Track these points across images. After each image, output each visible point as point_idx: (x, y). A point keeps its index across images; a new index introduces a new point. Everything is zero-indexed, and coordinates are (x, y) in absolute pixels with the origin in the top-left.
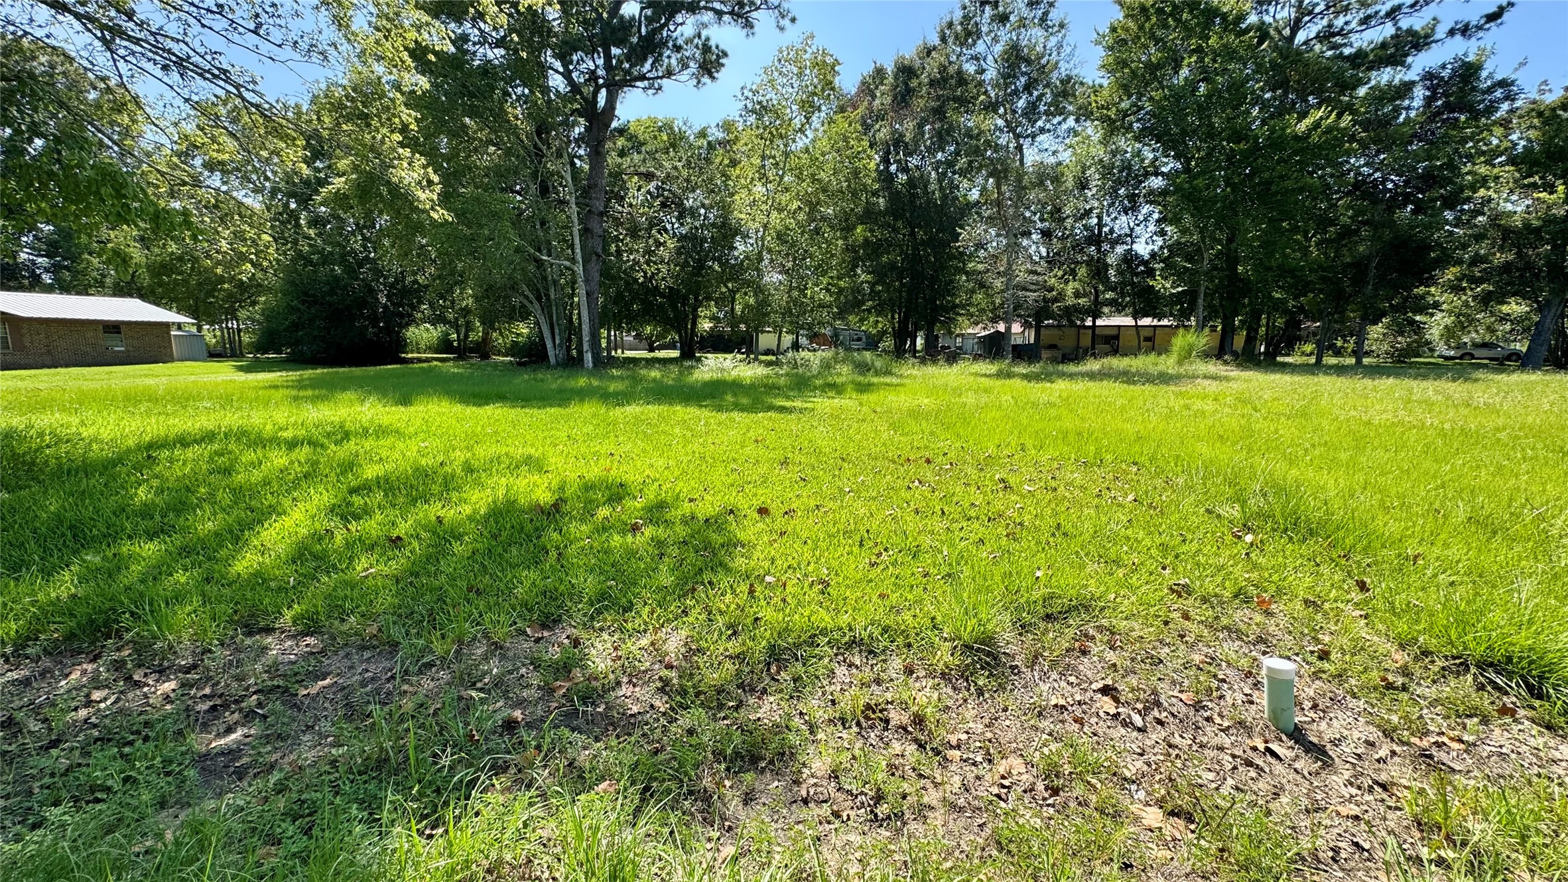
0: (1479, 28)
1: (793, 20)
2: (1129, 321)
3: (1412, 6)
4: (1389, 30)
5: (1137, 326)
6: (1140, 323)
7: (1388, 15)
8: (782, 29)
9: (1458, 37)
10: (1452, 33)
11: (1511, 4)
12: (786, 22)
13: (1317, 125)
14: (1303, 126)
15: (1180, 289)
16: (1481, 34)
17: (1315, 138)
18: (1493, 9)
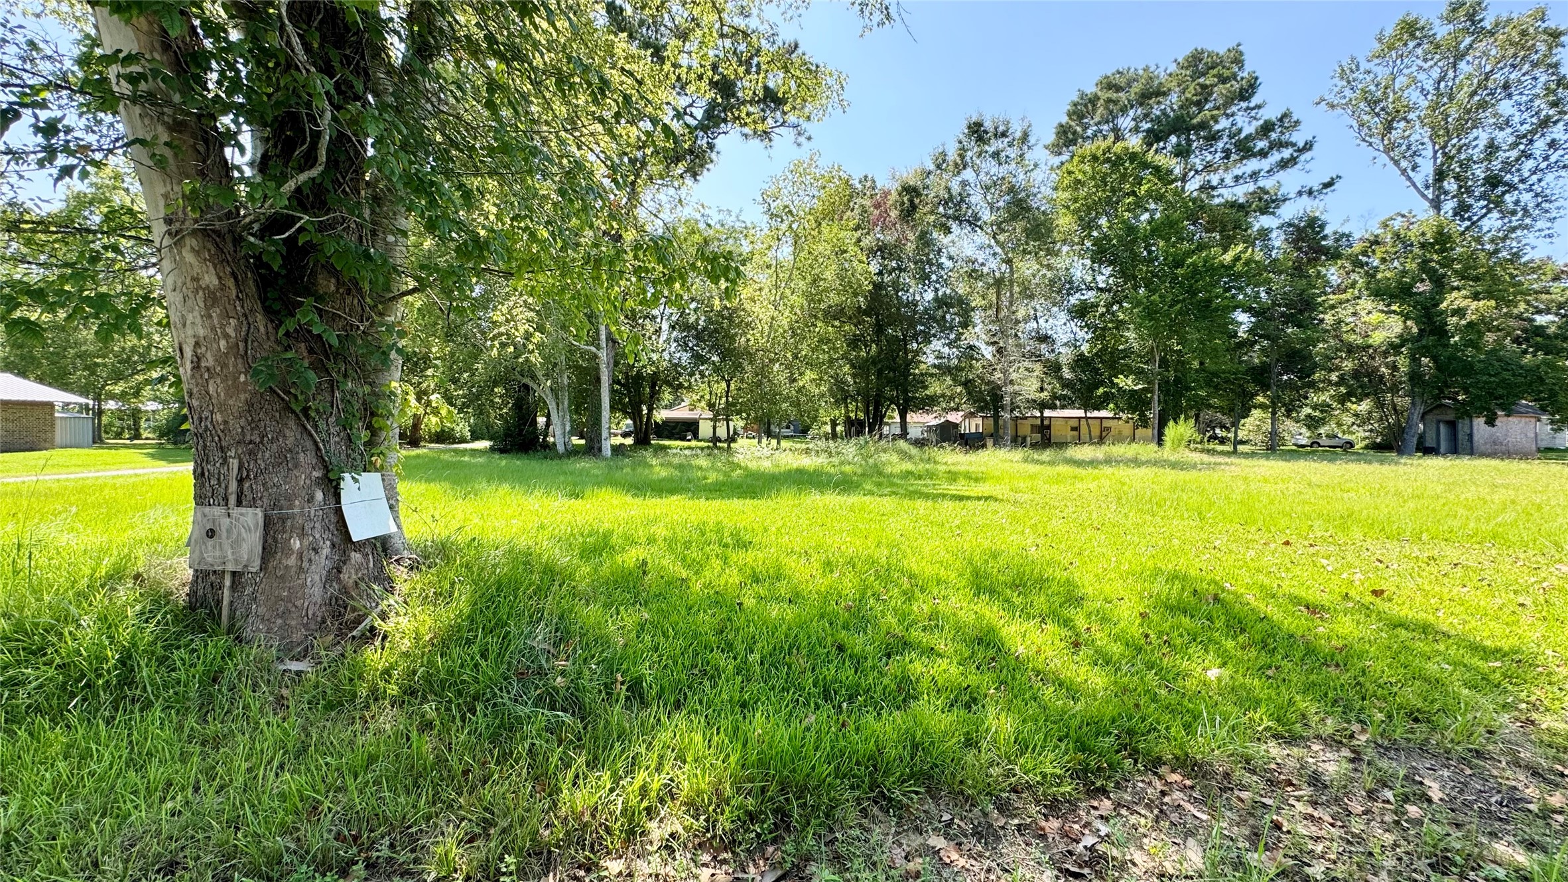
0: (1320, 191)
1: (809, 138)
2: (1081, 413)
3: (1268, 172)
4: (1251, 187)
5: (1086, 418)
6: (1089, 415)
7: (1251, 176)
8: (799, 145)
9: (1305, 197)
10: (1300, 193)
11: (1339, 177)
12: (802, 139)
13: (1237, 259)
14: (1228, 257)
15: (1140, 387)
16: (1322, 197)
17: (1239, 266)
18: (1327, 180)
